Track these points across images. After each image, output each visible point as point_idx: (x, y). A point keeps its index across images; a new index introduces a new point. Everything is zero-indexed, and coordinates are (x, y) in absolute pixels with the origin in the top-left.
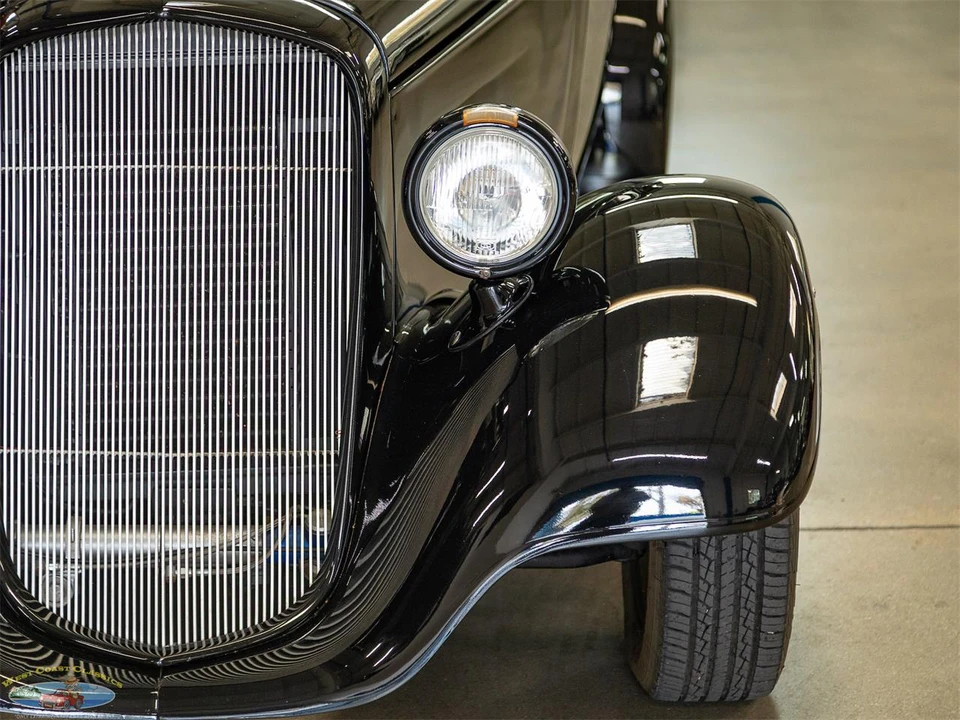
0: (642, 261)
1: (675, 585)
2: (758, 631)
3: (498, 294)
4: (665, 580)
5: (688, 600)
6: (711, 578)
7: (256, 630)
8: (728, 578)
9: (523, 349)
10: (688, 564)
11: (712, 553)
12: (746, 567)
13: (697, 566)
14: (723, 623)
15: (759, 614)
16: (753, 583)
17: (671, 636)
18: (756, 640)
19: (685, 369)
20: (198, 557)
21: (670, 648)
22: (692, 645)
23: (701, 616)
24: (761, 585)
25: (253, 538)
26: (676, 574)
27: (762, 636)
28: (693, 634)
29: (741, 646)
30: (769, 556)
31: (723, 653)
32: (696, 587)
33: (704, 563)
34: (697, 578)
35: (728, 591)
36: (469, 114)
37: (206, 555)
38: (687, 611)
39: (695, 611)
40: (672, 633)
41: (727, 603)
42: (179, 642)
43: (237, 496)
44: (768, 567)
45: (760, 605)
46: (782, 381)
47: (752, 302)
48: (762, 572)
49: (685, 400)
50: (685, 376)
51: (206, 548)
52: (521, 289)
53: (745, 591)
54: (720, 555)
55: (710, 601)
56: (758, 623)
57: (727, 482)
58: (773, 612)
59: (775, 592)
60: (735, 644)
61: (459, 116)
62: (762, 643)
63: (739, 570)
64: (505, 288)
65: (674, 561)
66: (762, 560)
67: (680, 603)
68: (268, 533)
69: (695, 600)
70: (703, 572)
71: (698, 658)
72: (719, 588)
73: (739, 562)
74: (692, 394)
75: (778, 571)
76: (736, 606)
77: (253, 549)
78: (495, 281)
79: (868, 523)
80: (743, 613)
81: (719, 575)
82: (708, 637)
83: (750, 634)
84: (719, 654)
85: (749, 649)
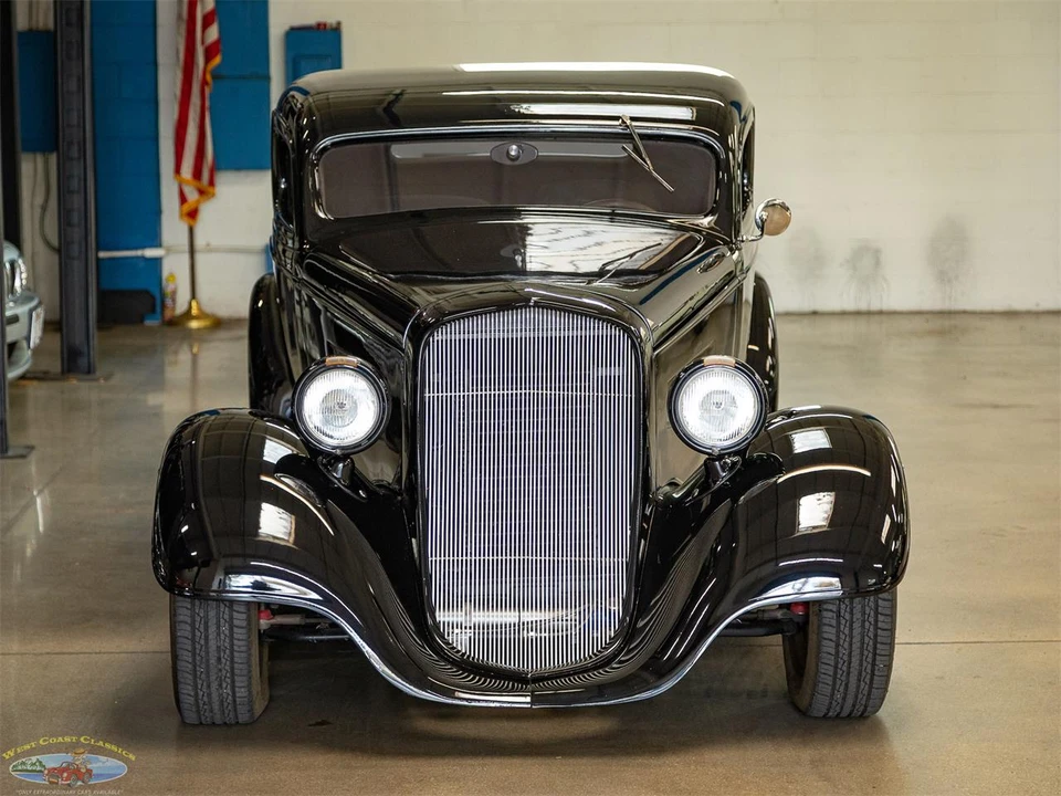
0: (796, 452)
1: (825, 636)
2: (874, 664)
3: (721, 466)
4: (819, 633)
5: (833, 644)
6: (847, 631)
7: (591, 658)
8: (857, 631)
9: (735, 500)
10: (834, 622)
11: (847, 616)
12: (867, 624)
13: (839, 623)
14: (853, 659)
15: (875, 654)
16: (871, 635)
17: (823, 668)
18: (873, 671)
19: (826, 512)
21: (823, 676)
22: (835, 673)
23: (841, 655)
24: (876, 636)
26: (826, 629)
27: (877, 668)
28: (836, 667)
29: (864, 674)
30: (881, 618)
31: (853, 679)
32: (838, 637)
33: (843, 622)
34: (838, 631)
35: (857, 639)
36: (707, 359)
38: (833, 652)
39: (837, 652)
40: (823, 666)
41: (856, 646)
44: (880, 625)
45: (875, 648)
46: (888, 520)
47: (868, 474)
48: (876, 628)
49: (825, 529)
50: (826, 516)
52: (734, 464)
53: (866, 639)
54: (852, 618)
55: (846, 645)
56: (874, 660)
57: (856, 575)
58: (883, 653)
59: (884, 640)
60: (860, 674)
61: (702, 361)
62: (876, 673)
63: (863, 626)
64: (725, 463)
65: (825, 621)
66: (876, 621)
67: (829, 647)
69: (838, 645)
70: (842, 627)
71: (839, 682)
72: (851, 637)
73: (864, 621)
74: (830, 525)
75: (886, 627)
76: (862, 648)
78: (720, 457)
79: (927, 641)
80: (866, 653)
81: (851, 629)
82: (845, 668)
83: (869, 666)
84: (851, 679)
85: (868, 676)
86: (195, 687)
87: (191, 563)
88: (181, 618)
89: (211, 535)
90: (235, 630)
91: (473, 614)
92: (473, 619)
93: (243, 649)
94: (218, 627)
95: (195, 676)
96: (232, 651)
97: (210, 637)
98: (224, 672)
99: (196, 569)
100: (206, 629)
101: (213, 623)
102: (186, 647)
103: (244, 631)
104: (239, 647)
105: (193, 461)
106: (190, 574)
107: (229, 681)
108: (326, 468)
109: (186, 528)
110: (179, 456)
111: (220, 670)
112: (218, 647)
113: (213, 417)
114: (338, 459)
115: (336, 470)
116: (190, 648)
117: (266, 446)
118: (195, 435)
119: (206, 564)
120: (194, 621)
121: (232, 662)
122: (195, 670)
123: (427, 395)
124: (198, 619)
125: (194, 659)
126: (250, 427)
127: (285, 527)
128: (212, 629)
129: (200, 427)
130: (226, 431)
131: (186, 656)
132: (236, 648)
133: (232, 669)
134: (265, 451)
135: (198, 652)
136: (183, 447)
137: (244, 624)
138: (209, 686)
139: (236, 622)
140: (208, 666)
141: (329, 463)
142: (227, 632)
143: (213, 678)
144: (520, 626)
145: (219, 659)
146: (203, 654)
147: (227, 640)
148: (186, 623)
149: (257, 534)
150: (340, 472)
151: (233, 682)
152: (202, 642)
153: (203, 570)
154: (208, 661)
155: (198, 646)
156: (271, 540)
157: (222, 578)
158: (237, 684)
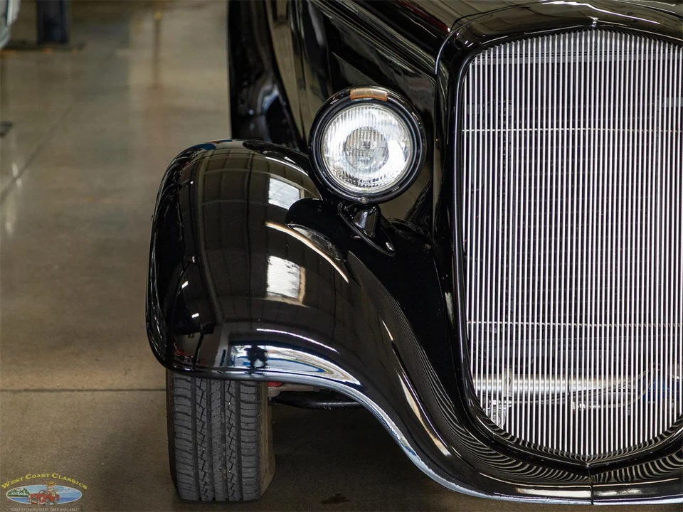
20: (595, 395)
25: (630, 384)
37: (600, 394)
42: (592, 453)
43: (615, 355)
51: (600, 390)
68: (639, 381)
77: (629, 391)
86: (196, 466)
87: (192, 327)
88: (179, 391)
89: (213, 295)
90: (243, 405)
91: (514, 381)
92: (514, 388)
93: (252, 426)
94: (223, 401)
95: (196, 456)
96: (239, 429)
97: (214, 413)
98: (229, 452)
99: (198, 335)
100: (209, 403)
101: (216, 397)
102: (185, 424)
103: (253, 406)
104: (247, 424)
105: (192, 205)
106: (191, 341)
107: (234, 461)
108: (347, 216)
109: (186, 284)
110: (176, 198)
111: (225, 450)
112: (223, 425)
113: (210, 152)
114: (362, 207)
115: (359, 220)
116: (190, 425)
117: (271, 185)
118: (193, 174)
119: (209, 329)
120: (194, 394)
121: (239, 440)
122: (195, 449)
123: (466, 131)
124: (199, 393)
125: (195, 438)
126: (249, 163)
127: (293, 283)
128: (216, 404)
129: (198, 164)
130: (225, 170)
131: (185, 434)
132: (243, 425)
133: (239, 448)
134: (271, 193)
135: (199, 430)
136: (180, 187)
137: (253, 398)
138: (211, 466)
139: (243, 397)
140: (210, 445)
141: (351, 210)
142: (233, 408)
143: (216, 458)
144: (570, 395)
145: (223, 438)
146: (205, 432)
147: (233, 416)
148: (186, 397)
149: (265, 293)
150: (363, 222)
151: (239, 461)
152: (204, 419)
153: (206, 336)
154: (211, 439)
155: (199, 423)
156: (280, 300)
157: (226, 348)
158: (244, 464)
